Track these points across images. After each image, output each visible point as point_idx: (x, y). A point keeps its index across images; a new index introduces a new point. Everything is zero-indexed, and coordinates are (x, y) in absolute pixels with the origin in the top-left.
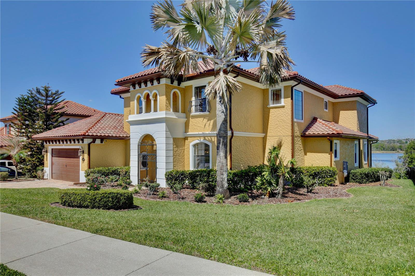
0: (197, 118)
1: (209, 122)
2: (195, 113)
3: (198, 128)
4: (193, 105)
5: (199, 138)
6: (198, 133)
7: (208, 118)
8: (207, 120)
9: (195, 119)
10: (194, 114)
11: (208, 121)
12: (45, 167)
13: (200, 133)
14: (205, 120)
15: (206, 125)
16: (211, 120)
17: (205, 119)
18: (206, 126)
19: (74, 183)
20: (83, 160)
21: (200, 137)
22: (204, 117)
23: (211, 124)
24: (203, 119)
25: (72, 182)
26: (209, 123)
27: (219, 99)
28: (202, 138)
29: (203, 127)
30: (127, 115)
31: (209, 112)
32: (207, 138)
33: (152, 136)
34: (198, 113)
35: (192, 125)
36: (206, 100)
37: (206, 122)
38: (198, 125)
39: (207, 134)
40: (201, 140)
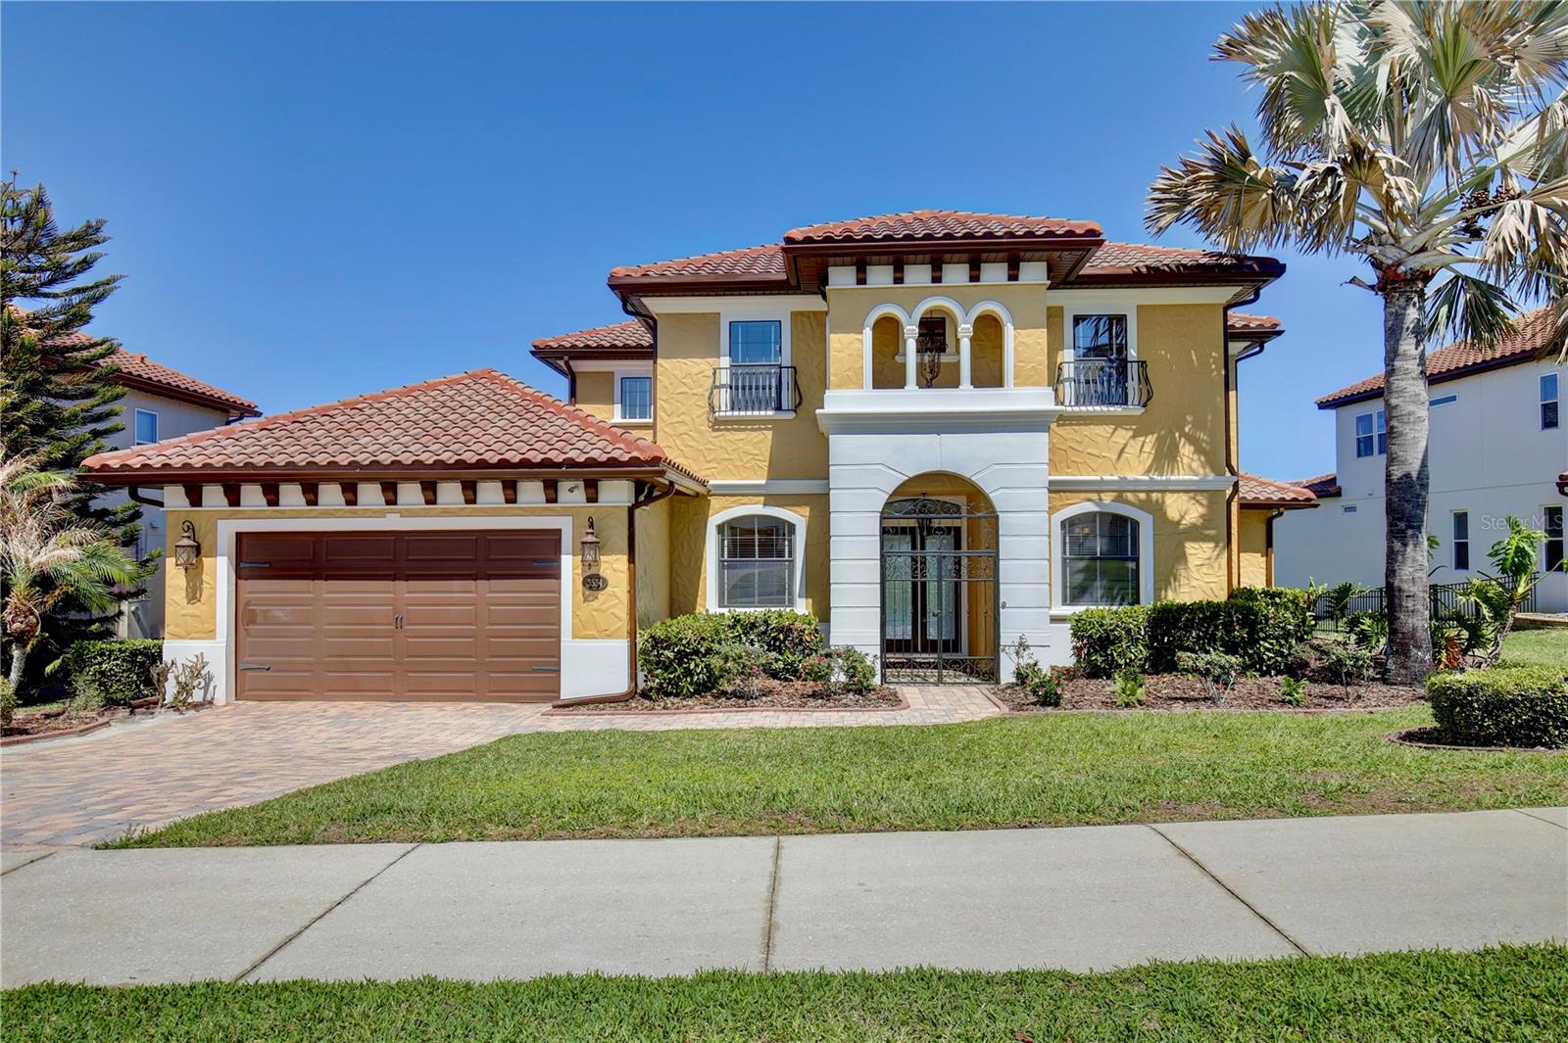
0: (1088, 425)
1: (1138, 442)
2: (1076, 409)
3: (1088, 461)
4: (1066, 376)
5: (1095, 496)
6: (1098, 478)
7: (1134, 427)
8: (1131, 433)
9: (1076, 428)
10: (1069, 409)
11: (1134, 437)
12: (177, 636)
13: (1107, 478)
14: (1123, 435)
15: (1126, 450)
16: (1146, 435)
17: (1120, 431)
18: (1125, 455)
19: (550, 705)
20: (593, 583)
21: (1099, 492)
22: (1118, 422)
23: (1149, 447)
24: (1111, 431)
25: (546, 705)
26: (1139, 445)
27: (1418, 365)
28: (1107, 498)
29: (1114, 457)
30: (678, 391)
31: (1144, 406)
32: (1130, 496)
33: (973, 479)
34: (1090, 408)
35: (1063, 447)
36: (1129, 365)
37: (1124, 442)
38: (1089, 451)
39: (1130, 481)
40: (1105, 505)
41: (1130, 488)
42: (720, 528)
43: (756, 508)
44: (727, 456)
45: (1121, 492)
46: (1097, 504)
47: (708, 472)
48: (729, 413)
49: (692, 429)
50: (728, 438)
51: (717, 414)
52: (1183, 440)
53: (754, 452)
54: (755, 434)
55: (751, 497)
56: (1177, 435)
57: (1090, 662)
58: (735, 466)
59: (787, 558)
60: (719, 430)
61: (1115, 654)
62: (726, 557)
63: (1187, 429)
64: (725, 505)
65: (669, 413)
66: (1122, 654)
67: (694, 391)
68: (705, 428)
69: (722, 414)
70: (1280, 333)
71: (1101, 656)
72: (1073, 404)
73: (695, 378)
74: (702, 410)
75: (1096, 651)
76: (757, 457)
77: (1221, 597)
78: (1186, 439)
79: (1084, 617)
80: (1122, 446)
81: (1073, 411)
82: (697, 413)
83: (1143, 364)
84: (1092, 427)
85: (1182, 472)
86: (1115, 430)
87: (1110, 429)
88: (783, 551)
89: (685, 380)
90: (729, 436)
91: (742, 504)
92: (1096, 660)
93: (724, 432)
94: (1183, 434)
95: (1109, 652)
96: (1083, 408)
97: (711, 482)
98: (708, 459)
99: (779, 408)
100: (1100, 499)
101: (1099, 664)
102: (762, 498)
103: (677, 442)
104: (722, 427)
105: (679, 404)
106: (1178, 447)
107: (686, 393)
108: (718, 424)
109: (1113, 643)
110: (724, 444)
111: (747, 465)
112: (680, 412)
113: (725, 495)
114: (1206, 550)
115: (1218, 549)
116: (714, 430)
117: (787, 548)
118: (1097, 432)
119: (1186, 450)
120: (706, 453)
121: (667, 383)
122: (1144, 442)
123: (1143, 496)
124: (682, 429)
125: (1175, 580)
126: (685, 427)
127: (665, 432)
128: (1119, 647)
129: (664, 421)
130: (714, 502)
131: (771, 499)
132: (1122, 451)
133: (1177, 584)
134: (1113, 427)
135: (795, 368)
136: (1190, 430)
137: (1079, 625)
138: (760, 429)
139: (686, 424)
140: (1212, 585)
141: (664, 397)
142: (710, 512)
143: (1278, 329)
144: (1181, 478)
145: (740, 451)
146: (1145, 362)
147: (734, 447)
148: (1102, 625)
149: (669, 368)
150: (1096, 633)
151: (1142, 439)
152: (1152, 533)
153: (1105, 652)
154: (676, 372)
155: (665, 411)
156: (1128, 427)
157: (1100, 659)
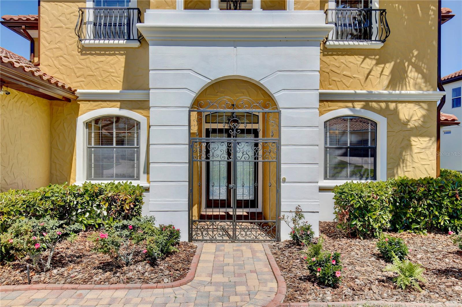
0: (344, 55)
1: (379, 68)
2: (336, 43)
3: (344, 81)
5: (350, 105)
6: (352, 91)
7: (377, 57)
8: (374, 62)
9: (336, 57)
11: (377, 64)
13: (358, 91)
14: (369, 63)
15: (371, 74)
16: (386, 63)
17: (367, 60)
18: (370, 77)
21: (352, 101)
22: (366, 53)
23: (387, 71)
24: (361, 60)
26: (380, 70)
28: (358, 106)
29: (362, 78)
30: (56, 26)
31: (384, 41)
32: (374, 105)
33: (262, 82)
34: (346, 43)
35: (328, 71)
36: (373, 12)
37: (370, 68)
38: (344, 73)
39: (375, 94)
40: (357, 111)
41: (375, 99)
42: (88, 125)
43: (114, 110)
44: (91, 73)
45: (367, 102)
46: (351, 110)
47: (78, 84)
48: (92, 42)
49: (66, 53)
50: (92, 60)
51: (83, 42)
52: (410, 67)
53: (111, 70)
54: (112, 57)
55: (108, 103)
56: (406, 64)
57: (350, 226)
58: (98, 81)
59: (136, 146)
60: (86, 54)
61: (371, 220)
62: (93, 145)
63: (413, 61)
64: (90, 108)
65: (49, 40)
66: (376, 220)
67: (67, 26)
68: (76, 53)
69: (87, 42)
70: (452, 16)
71: (359, 221)
72: (334, 39)
73: (68, 16)
74: (74, 40)
75: (356, 217)
76: (112, 74)
77: (433, 174)
78: (413, 67)
79: (346, 190)
80: (369, 70)
81: (334, 45)
82: (70, 42)
83: (383, 12)
84: (347, 56)
85: (408, 88)
86: (364, 59)
87: (360, 58)
88: (133, 141)
89: (61, 18)
90: (92, 58)
91: (102, 107)
92: (355, 224)
93: (89, 56)
94: (410, 63)
95: (366, 219)
96: (341, 43)
97: (79, 91)
98: (78, 74)
99: (129, 39)
100: (354, 107)
101: (358, 227)
102: (119, 104)
103: (55, 62)
104: (87, 52)
105: (57, 35)
106: (407, 72)
107: (62, 27)
108: (85, 50)
109: (369, 211)
110: (89, 65)
111: (106, 80)
112: (57, 41)
113: (89, 101)
114: (422, 142)
115: (431, 142)
116: (82, 55)
117: (136, 139)
118: (351, 60)
119: (412, 74)
120: (76, 70)
121: (47, 19)
122: (383, 68)
123: (383, 105)
124: (59, 53)
125: (403, 162)
126: (61, 52)
127: (46, 55)
128: (374, 214)
129: (45, 47)
130: (83, 106)
131: (125, 104)
132: (369, 74)
133: (405, 165)
134: (363, 57)
135: (138, 9)
136: (415, 61)
137: (343, 197)
138: (114, 54)
139: (61, 50)
140: (426, 166)
141: (45, 30)
142: (80, 112)
143: (450, 14)
144: (408, 92)
145: (101, 69)
146: (384, 11)
147: (96, 66)
148: (361, 197)
149: (49, 9)
150: (357, 203)
151: (382, 66)
152: (386, 131)
153: (363, 218)
154: (54, 12)
155: (46, 40)
156: (373, 57)
157: (359, 224)
